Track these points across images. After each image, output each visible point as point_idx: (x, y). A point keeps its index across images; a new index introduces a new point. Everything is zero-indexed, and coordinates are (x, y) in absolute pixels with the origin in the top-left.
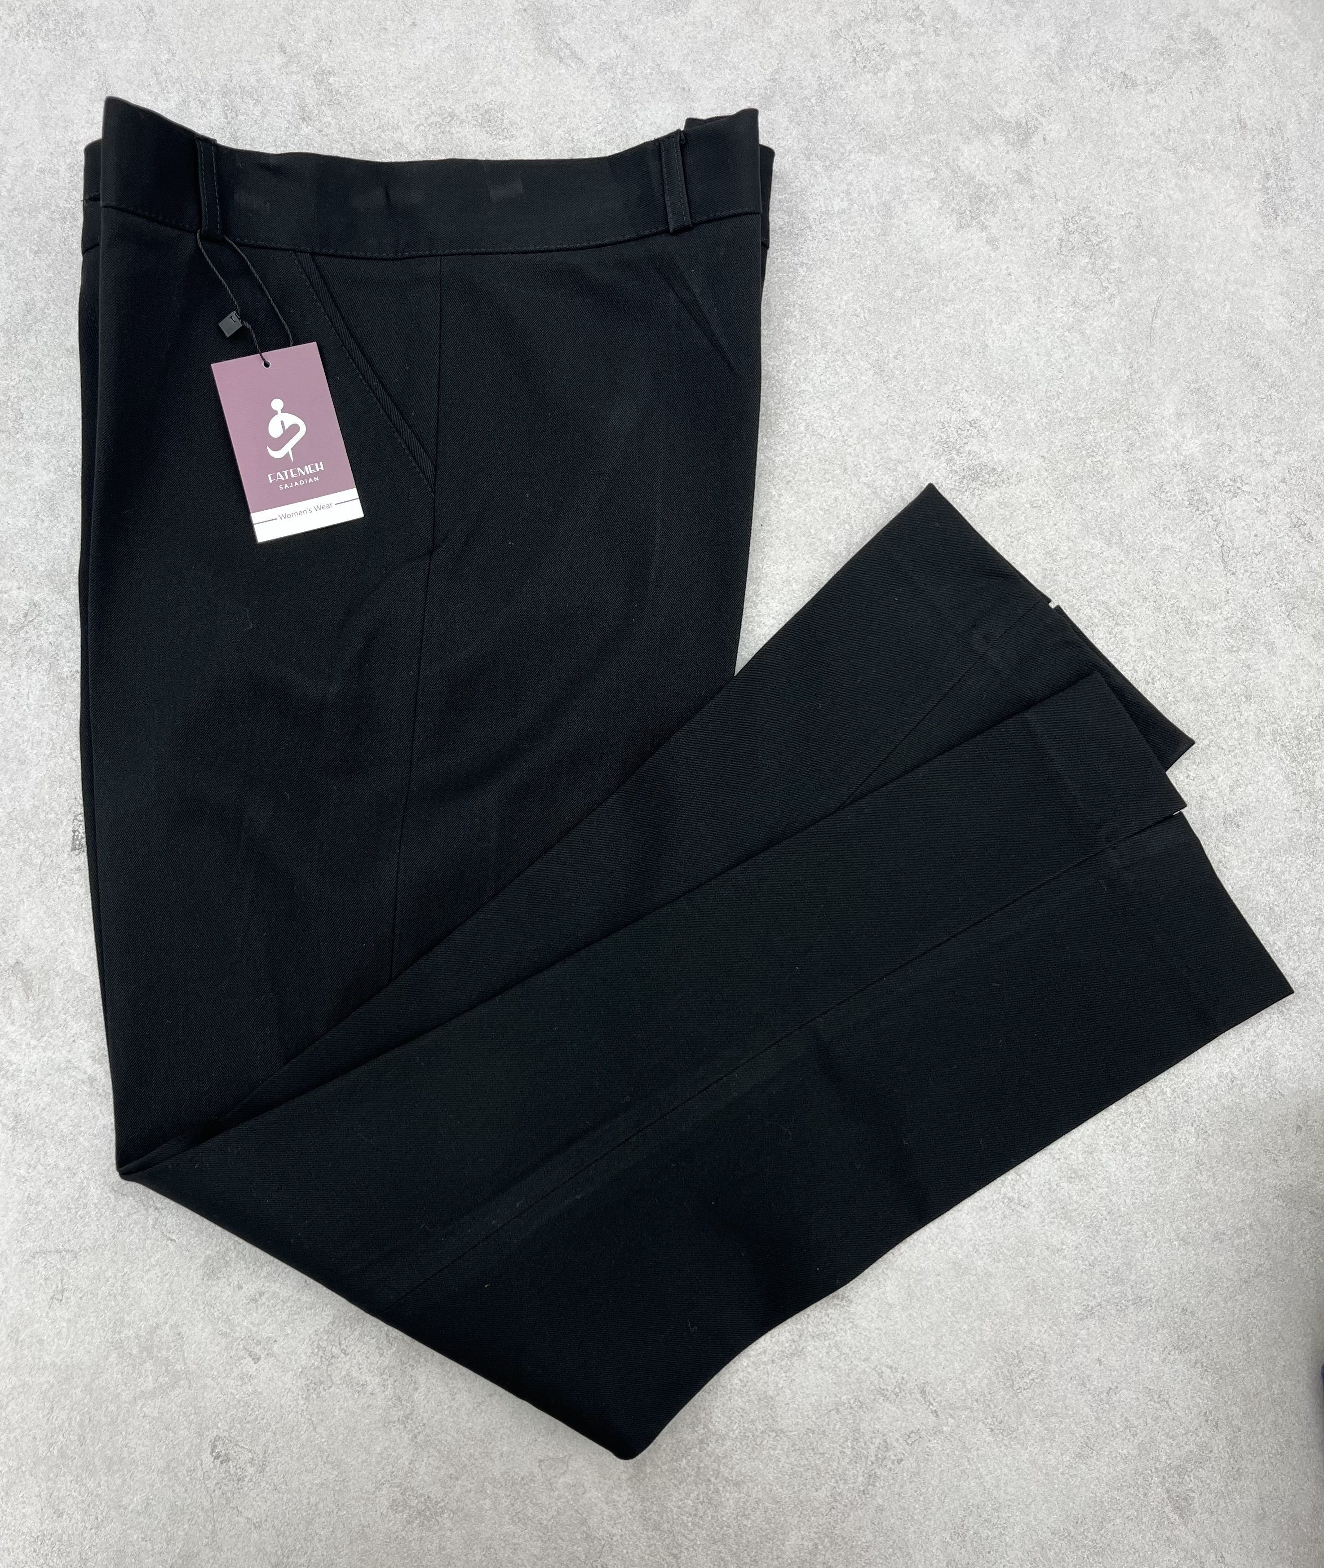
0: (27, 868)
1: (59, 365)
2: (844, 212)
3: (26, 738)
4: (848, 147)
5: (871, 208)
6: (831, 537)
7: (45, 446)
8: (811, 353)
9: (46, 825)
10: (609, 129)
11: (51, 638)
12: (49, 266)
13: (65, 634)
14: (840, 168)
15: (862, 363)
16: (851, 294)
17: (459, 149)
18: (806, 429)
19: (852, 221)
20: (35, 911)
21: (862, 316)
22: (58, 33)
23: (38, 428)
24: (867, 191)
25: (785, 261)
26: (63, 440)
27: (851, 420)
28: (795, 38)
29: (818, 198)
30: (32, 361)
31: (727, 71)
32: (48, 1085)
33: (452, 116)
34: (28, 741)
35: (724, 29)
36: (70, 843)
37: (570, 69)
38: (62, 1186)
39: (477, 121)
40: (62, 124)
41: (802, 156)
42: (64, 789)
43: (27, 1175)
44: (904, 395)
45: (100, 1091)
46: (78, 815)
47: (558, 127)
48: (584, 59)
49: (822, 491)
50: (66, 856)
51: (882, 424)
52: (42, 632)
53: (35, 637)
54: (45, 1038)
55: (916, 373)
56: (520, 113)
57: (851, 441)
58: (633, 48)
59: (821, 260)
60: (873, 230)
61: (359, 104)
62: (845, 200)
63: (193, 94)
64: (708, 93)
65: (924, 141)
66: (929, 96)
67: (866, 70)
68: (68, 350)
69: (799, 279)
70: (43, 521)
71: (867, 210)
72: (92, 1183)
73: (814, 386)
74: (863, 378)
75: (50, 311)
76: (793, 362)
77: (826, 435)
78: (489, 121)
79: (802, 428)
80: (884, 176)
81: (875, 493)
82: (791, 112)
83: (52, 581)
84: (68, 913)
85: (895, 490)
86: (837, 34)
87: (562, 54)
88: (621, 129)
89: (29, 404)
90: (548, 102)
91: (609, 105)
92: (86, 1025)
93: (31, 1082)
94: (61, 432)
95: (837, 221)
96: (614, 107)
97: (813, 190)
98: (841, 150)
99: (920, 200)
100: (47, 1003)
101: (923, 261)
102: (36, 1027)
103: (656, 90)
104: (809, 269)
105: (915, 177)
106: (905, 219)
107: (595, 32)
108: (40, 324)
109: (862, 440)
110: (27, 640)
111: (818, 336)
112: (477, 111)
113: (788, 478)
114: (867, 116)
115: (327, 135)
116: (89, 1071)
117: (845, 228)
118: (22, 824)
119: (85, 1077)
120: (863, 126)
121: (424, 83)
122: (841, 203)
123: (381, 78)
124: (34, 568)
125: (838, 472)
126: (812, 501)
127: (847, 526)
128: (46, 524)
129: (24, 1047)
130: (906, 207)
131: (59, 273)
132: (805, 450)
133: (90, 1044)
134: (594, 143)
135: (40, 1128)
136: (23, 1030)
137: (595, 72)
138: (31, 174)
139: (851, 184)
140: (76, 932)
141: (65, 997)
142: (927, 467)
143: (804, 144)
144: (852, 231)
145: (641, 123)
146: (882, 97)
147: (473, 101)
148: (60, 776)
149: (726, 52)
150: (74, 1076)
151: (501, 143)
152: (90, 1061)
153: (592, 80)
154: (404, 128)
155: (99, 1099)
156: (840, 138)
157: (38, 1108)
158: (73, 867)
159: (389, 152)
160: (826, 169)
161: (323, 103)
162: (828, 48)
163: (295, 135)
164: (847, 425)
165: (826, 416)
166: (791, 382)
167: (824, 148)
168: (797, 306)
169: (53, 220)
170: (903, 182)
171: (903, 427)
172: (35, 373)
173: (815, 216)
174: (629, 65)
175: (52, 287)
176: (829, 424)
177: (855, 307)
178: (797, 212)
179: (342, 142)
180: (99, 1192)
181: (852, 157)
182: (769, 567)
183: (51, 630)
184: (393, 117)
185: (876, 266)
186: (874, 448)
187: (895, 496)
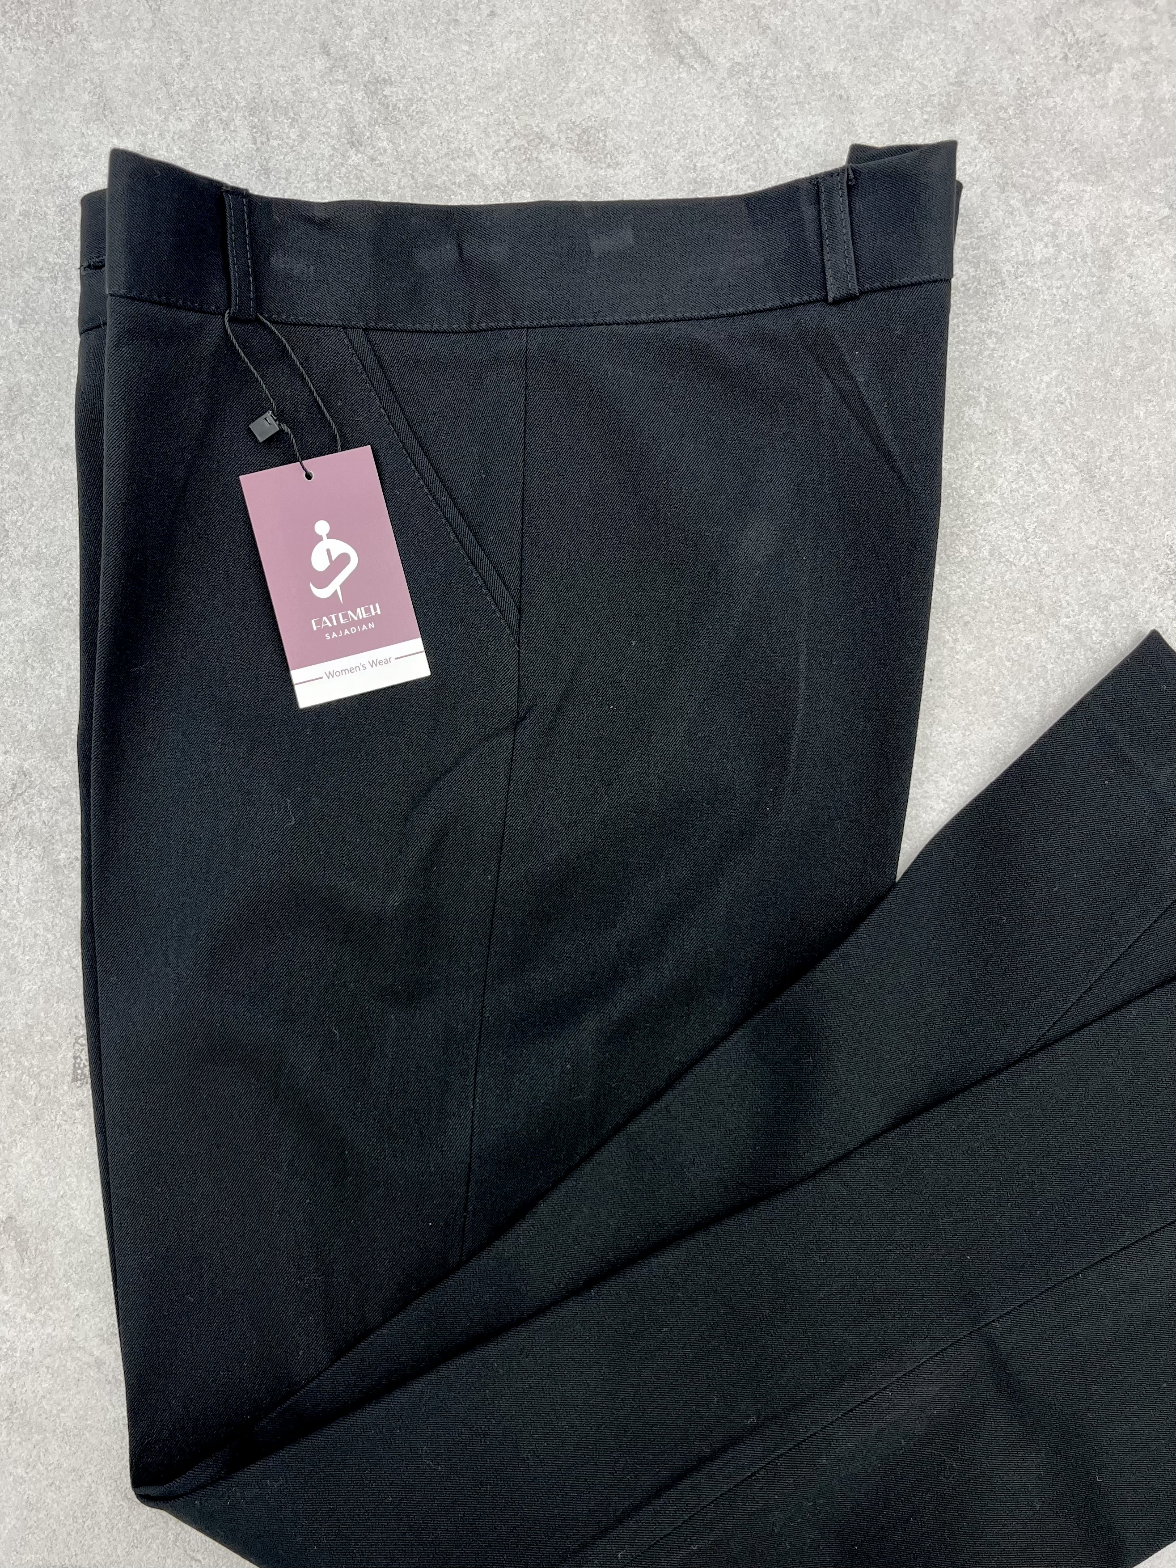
0: (20, 1102)
1: (50, 469)
2: (1048, 261)
3: (16, 940)
4: (1056, 174)
5: (1084, 256)
6: (1020, 697)
7: (35, 572)
8: (1000, 453)
9: (41, 1048)
10: (742, 153)
11: (45, 817)
12: (37, 340)
13: (61, 810)
14: (1045, 203)
15: (1066, 467)
16: (1054, 373)
17: (549, 181)
18: (992, 555)
19: (1058, 275)
20: (30, 1155)
21: (1067, 403)
22: (41, 28)
23: (26, 549)
24: (1080, 233)
25: (969, 329)
26: (57, 564)
27: (1049, 542)
28: (989, 27)
29: (1015, 243)
30: (19, 463)
31: (898, 72)
32: (48, 1368)
33: (541, 137)
34: (19, 944)
35: (895, 16)
36: (70, 1071)
37: (693, 71)
38: (66, 1490)
39: (573, 144)
40: (49, 152)
41: (994, 186)
42: (62, 1006)
43: (25, 1475)
44: (1121, 510)
45: (110, 1378)
46: (80, 1037)
47: (677, 151)
48: (711, 58)
49: (1010, 636)
50: (66, 1088)
51: (1090, 548)
52: (34, 809)
53: (25, 815)
54: (43, 1312)
55: (1136, 479)
56: (626, 132)
57: (1048, 570)
58: (775, 42)
59: (1017, 328)
60: (1085, 285)
61: (423, 124)
62: (1050, 245)
63: (213, 111)
64: (872, 102)
65: (1156, 166)
66: (1163, 105)
67: (1081, 69)
68: (61, 449)
69: (986, 353)
70: (33, 668)
71: (1079, 260)
72: (101, 1488)
73: (1001, 496)
74: (1067, 486)
75: (39, 399)
76: (976, 465)
77: (1016, 562)
78: (588, 143)
79: (986, 553)
80: (1102, 213)
81: (1079, 639)
82: (981, 127)
83: (44, 744)
84: (69, 1158)
85: (1104, 635)
86: (1043, 22)
87: (682, 52)
88: (757, 153)
89: (14, 518)
90: (664, 117)
91: (743, 120)
92: (92, 1296)
93: (28, 1364)
94: (54, 554)
95: (1038, 275)
96: (749, 122)
97: (1008, 233)
98: (1048, 178)
99: (1150, 245)
100: (45, 1268)
101: (1151, 328)
102: (32, 1297)
103: (805, 98)
104: (1000, 340)
105: (1142, 214)
106: (1128, 271)
107: (727, 21)
108: (28, 416)
109: (1063, 569)
110: (16, 817)
111: (1009, 431)
112: (572, 130)
113: (967, 618)
114: (1082, 130)
115: (381, 165)
116: (96, 1353)
117: (1049, 283)
118: (13, 1047)
119: (91, 1360)
120: (1076, 146)
121: (505, 94)
122: (1045, 250)
123: (450, 88)
124: (24, 727)
125: (1031, 610)
126: (997, 647)
127: (1042, 683)
128: (37, 672)
129: (18, 1320)
130: (1131, 254)
131: (49, 349)
132: (990, 582)
133: (97, 1319)
134: (722, 172)
135: (39, 1420)
136: (17, 1301)
137: (726, 75)
138: (13, 218)
139: (1057, 224)
140: (79, 1182)
141: (67, 1262)
142: (1148, 606)
143: (997, 169)
144: (1058, 288)
145: (784, 144)
146: (1102, 107)
147: (567, 116)
148: (57, 988)
149: (898, 46)
150: (78, 1359)
151: (602, 173)
152: (96, 1341)
153: (720, 86)
154: (478, 154)
155: (108, 1388)
156: (1046, 162)
157: (36, 1397)
158: (74, 1101)
159: (459, 186)
160: (1026, 204)
161: (376, 122)
162: (1030, 39)
163: (342, 165)
164: (1045, 548)
165: (1018, 537)
166: (973, 492)
167: (1023, 176)
168: (982, 389)
169: (40, 279)
170: (1128, 221)
171: (1118, 552)
172: (22, 479)
173: (1008, 267)
174: (770, 65)
175: (41, 367)
176: (1021, 548)
177: (1059, 391)
178: (987, 262)
179: (400, 174)
180: (110, 1499)
181: (1061, 187)
182: (940, 734)
183: (44, 806)
184: (465, 140)
185: (1089, 336)
186: (1079, 579)
187: (1104, 643)
